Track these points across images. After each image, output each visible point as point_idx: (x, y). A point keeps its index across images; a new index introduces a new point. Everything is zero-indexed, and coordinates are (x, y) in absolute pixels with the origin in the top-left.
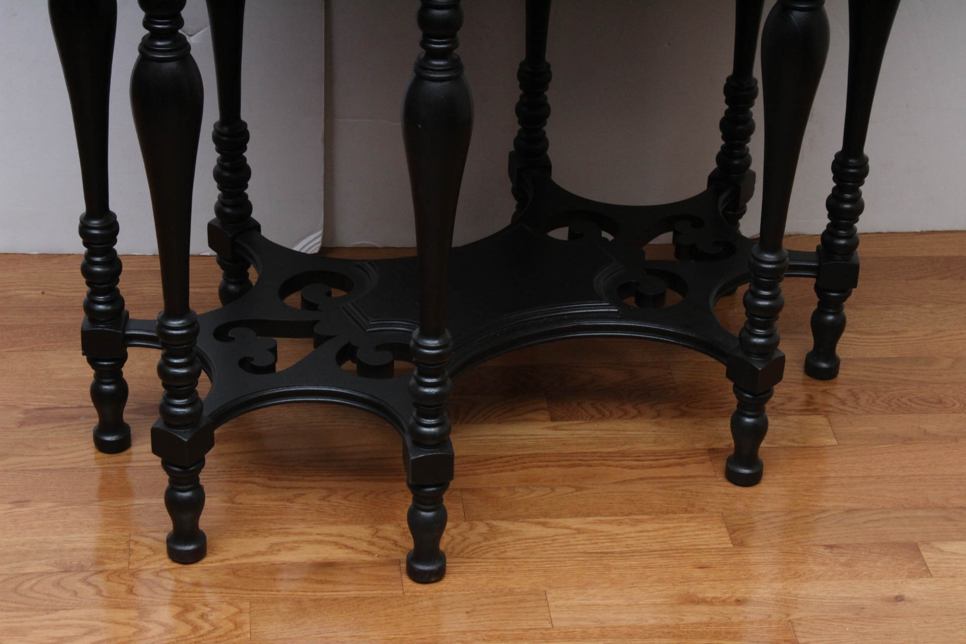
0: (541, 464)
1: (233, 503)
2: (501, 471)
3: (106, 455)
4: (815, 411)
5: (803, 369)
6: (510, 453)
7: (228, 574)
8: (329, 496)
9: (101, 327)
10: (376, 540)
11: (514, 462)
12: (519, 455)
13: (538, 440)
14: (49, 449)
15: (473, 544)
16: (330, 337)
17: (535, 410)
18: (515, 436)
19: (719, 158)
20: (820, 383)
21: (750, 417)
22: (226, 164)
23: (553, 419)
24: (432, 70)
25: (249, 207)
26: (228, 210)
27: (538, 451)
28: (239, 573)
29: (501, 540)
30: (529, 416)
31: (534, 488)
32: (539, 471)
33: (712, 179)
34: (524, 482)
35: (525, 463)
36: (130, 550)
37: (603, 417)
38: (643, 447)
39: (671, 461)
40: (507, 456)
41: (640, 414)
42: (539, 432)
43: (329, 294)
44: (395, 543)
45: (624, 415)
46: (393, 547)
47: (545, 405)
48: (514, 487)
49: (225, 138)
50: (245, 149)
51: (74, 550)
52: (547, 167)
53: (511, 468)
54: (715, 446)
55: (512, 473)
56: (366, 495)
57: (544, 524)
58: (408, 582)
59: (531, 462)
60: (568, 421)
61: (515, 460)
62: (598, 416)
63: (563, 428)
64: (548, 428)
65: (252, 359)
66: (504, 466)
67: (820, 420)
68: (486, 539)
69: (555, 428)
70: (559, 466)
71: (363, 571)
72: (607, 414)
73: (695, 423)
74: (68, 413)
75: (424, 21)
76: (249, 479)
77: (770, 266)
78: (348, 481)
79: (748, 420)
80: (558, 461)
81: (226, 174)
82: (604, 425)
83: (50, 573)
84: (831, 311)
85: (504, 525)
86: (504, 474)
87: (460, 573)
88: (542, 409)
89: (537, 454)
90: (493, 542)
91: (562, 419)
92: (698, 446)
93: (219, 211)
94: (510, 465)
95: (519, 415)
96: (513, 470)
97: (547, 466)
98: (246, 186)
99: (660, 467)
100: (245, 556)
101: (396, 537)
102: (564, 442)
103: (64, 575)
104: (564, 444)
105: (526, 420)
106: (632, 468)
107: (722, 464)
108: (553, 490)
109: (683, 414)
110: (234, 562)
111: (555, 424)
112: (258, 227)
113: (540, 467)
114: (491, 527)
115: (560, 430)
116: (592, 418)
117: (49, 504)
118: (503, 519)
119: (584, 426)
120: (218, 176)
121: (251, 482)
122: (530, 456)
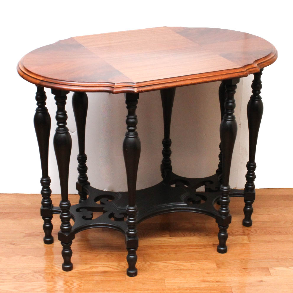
1: (81, 256)
3: (47, 245)
4: (244, 235)
6: (157, 245)
7: (79, 274)
8: (107, 255)
9: (46, 208)
10: (119, 266)
12: (160, 245)
13: (166, 242)
14: (32, 243)
15: (145, 267)
16: (107, 211)
17: (165, 234)
18: (159, 240)
19: (219, 166)
20: (247, 227)
21: (223, 233)
22: (81, 166)
23: (170, 236)
24: (130, 135)
25: (87, 178)
26: (81, 179)
28: (82, 274)
29: (153, 266)
31: (164, 254)
32: (165, 249)
33: (217, 171)
34: (161, 252)
36: (52, 268)
37: (184, 236)
38: (195, 244)
39: (202, 247)
41: (195, 235)
42: (166, 240)
43: (108, 201)
44: (124, 267)
45: (191, 235)
47: (169, 233)
48: (158, 253)
49: (80, 159)
50: (86, 162)
51: (37, 268)
52: (171, 168)
54: (215, 243)
55: (158, 250)
56: (117, 255)
57: (166, 263)
58: (127, 277)
62: (183, 236)
63: (173, 238)
64: (169, 239)
65: (86, 216)
67: (246, 237)
68: (149, 266)
69: (171, 239)
70: (171, 248)
71: (115, 274)
72: (186, 235)
73: (210, 238)
74: (37, 234)
75: (128, 122)
77: (225, 190)
78: (112, 251)
79: (222, 234)
81: (81, 169)
82: (184, 238)
83: (31, 273)
84: (248, 207)
85: (155, 263)
86: (156, 250)
87: (142, 274)
89: (165, 245)
90: (151, 267)
91: (173, 236)
92: (210, 243)
93: (79, 179)
94: (158, 248)
97: (168, 248)
98: (86, 172)
99: (199, 248)
100: (83, 270)
101: (124, 266)
103: (35, 274)
104: (173, 243)
105: (163, 237)
106: (191, 249)
107: (216, 248)
108: (169, 254)
109: (207, 235)
110: (80, 271)
111: (171, 238)
112: (89, 184)
113: (166, 248)
114: (151, 263)
116: (181, 236)
117: (30, 257)
118: (154, 261)
119: (178, 238)
120: (79, 169)
121: (86, 252)
122: (163, 246)
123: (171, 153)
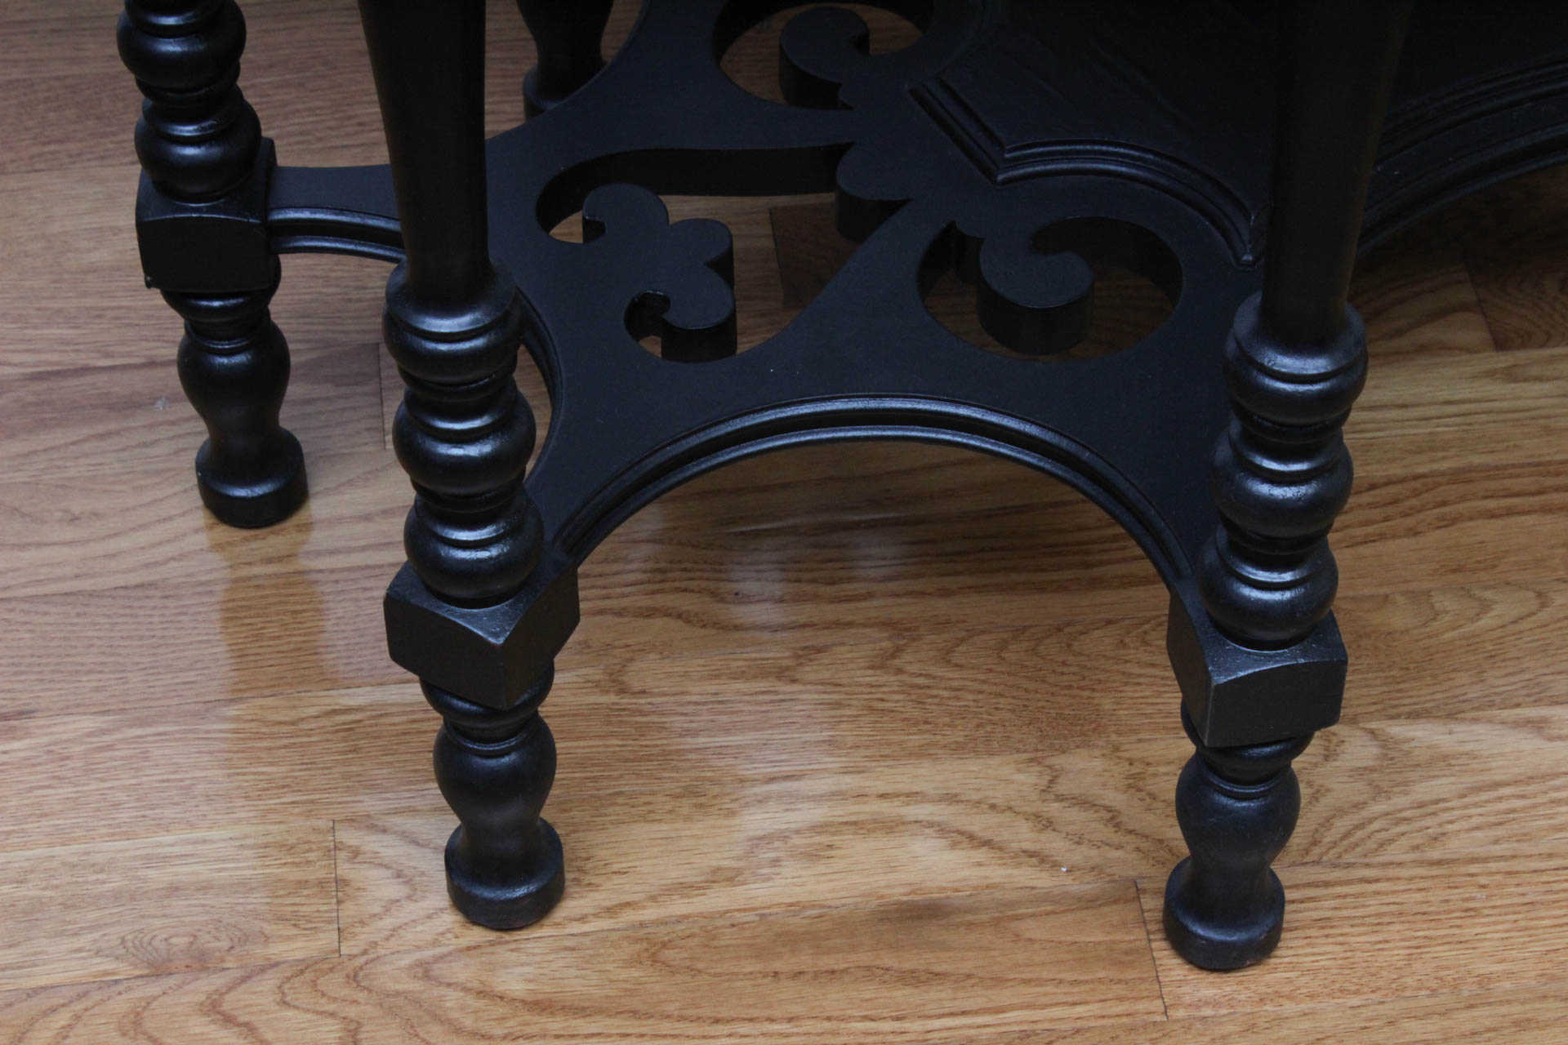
0: (1491, 504)
1: (623, 691)
2: (1382, 537)
3: (238, 534)
6: (1396, 470)
7: (634, 961)
8: (897, 651)
9: (196, 211)
10: (1053, 808)
11: (1413, 502)
12: (1424, 476)
13: (1468, 419)
14: (74, 519)
15: (1341, 812)
17: (1443, 313)
18: (1403, 406)
23: (1500, 344)
27: (1477, 460)
28: (669, 954)
29: (1423, 791)
30: (1429, 333)
31: (1488, 594)
32: (1489, 530)
34: (1454, 571)
35: (1444, 504)
36: (341, 883)
40: (1389, 482)
42: (1467, 391)
44: (1113, 819)
46: (1108, 833)
47: (1467, 294)
48: (1428, 593)
51: (174, 890)
53: (1410, 521)
55: (1411, 542)
56: (1003, 646)
57: (1538, 726)
58: (1174, 968)
59: (1463, 499)
60: (1541, 346)
61: (1416, 493)
63: (1535, 371)
64: (1491, 374)
66: (1386, 519)
68: (1378, 792)
69: (1510, 375)
70: (1546, 510)
71: (1033, 929)
74: (122, 384)
76: (660, 600)
78: (945, 593)
80: (1539, 493)
83: (106, 983)
85: (1424, 735)
86: (1392, 545)
87: (1322, 923)
88: (1464, 308)
89: (1470, 469)
90: (1400, 801)
91: (1525, 340)
94: (1405, 515)
95: (1400, 333)
96: (1414, 532)
97: (1510, 512)
100: (685, 889)
101: (1115, 798)
102: (1542, 422)
103: (153, 989)
104: (1548, 431)
105: (1422, 349)
108: (1543, 599)
110: (650, 913)
111: (1504, 360)
113: (1492, 515)
114: (1391, 752)
115: (1526, 380)
117: (87, 723)
118: (1415, 715)
121: (667, 613)
122: (1461, 476)
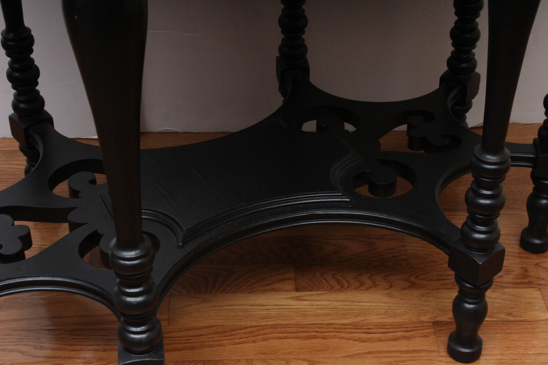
0: (280, 335)
2: (244, 342)
4: (530, 284)
5: (518, 243)
6: (254, 324)
11: (257, 333)
12: (263, 326)
13: (281, 310)
16: (82, 224)
17: (283, 280)
18: (262, 305)
19: (450, 62)
20: (534, 256)
21: (470, 303)
22: (16, 66)
23: (297, 290)
25: (41, 102)
26: (22, 105)
27: (280, 322)
30: (277, 285)
31: (271, 361)
33: (443, 79)
34: (263, 354)
35: (266, 334)
37: (342, 288)
38: (374, 319)
39: (398, 334)
40: (251, 327)
41: (375, 285)
42: (284, 302)
43: (93, 182)
45: (361, 286)
47: (292, 276)
48: (253, 360)
49: (11, 43)
50: (32, 51)
52: (306, 70)
53: (254, 338)
54: (438, 319)
55: (253, 345)
59: (272, 333)
60: (310, 291)
61: (258, 331)
62: (338, 287)
63: (306, 298)
64: (292, 298)
66: (247, 338)
67: (533, 294)
69: (298, 299)
70: (297, 338)
72: (346, 284)
73: (423, 295)
77: (492, 167)
79: (468, 306)
80: (296, 333)
81: (18, 75)
82: (341, 296)
84: (545, 196)
86: (247, 345)
88: (289, 279)
89: (279, 325)
91: (305, 289)
92: (423, 318)
93: (15, 106)
94: (253, 337)
95: (268, 285)
96: (254, 342)
97: (286, 338)
98: (37, 84)
99: (388, 340)
102: (303, 312)
104: (304, 315)
105: (273, 290)
106: (362, 341)
107: (445, 339)
109: (413, 286)
111: (298, 294)
112: (50, 120)
113: (280, 338)
115: (302, 300)
116: (332, 289)
119: (324, 297)
120: (10, 77)
122: (274, 327)
123: (305, 24)
